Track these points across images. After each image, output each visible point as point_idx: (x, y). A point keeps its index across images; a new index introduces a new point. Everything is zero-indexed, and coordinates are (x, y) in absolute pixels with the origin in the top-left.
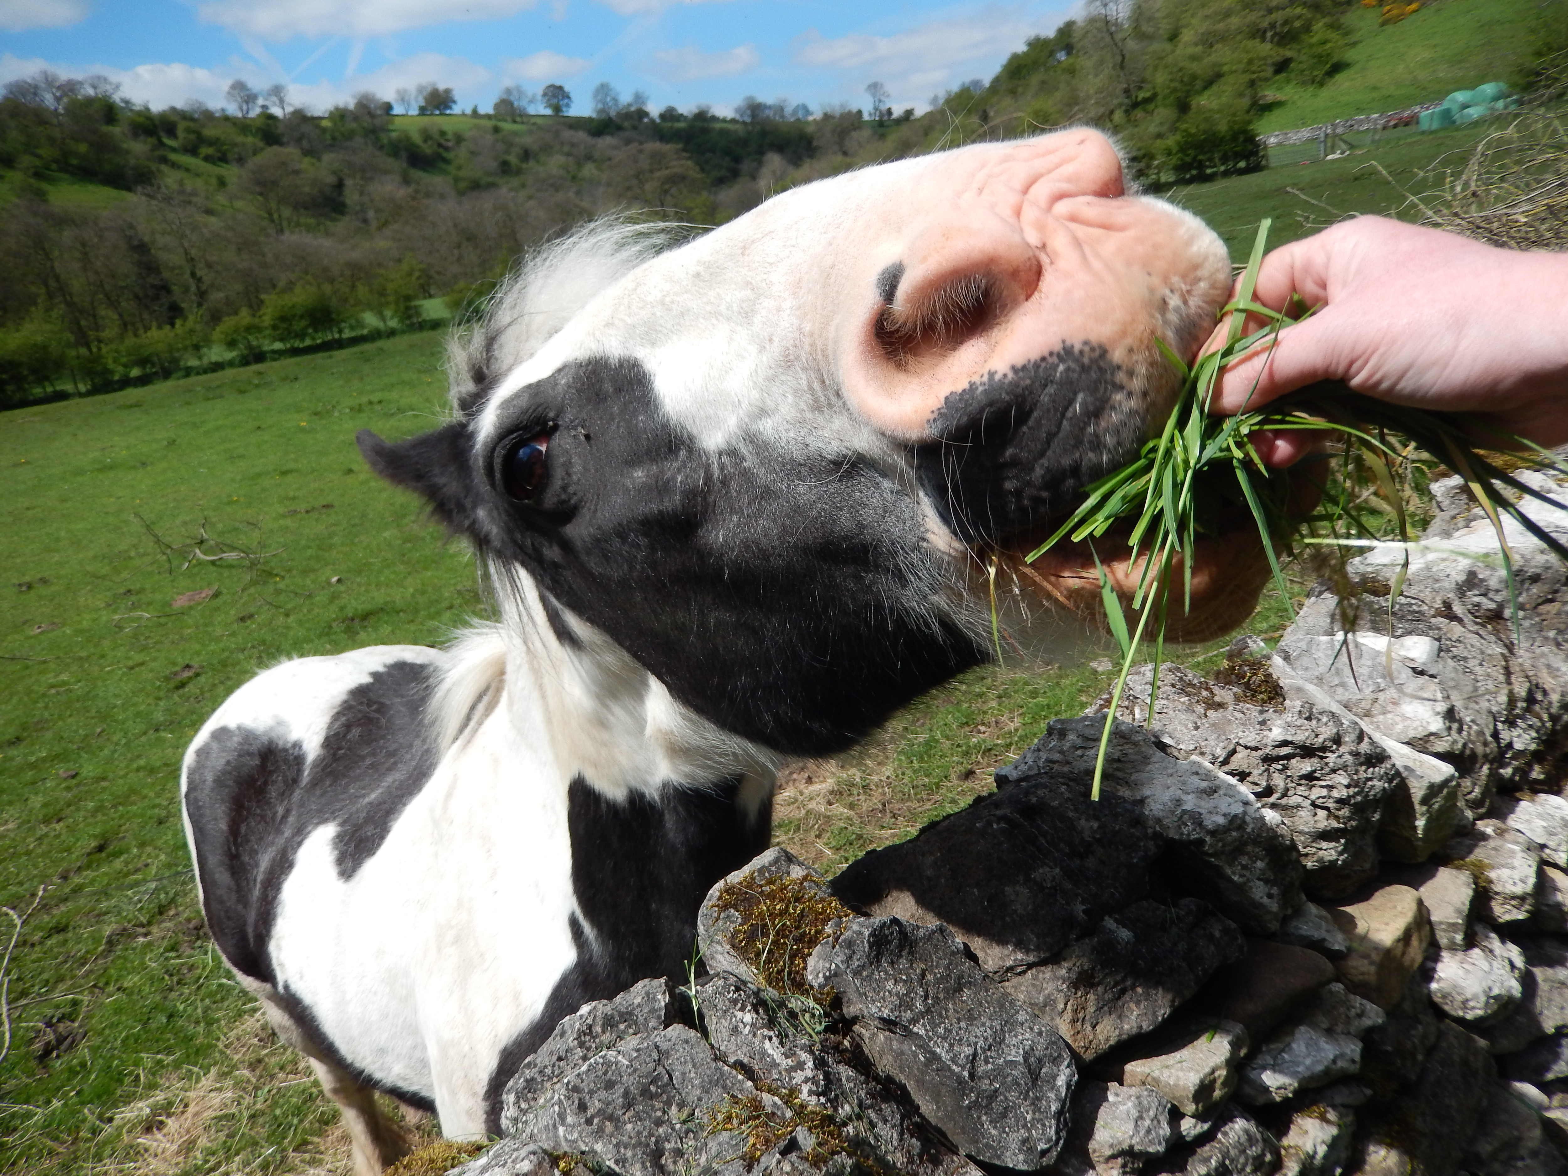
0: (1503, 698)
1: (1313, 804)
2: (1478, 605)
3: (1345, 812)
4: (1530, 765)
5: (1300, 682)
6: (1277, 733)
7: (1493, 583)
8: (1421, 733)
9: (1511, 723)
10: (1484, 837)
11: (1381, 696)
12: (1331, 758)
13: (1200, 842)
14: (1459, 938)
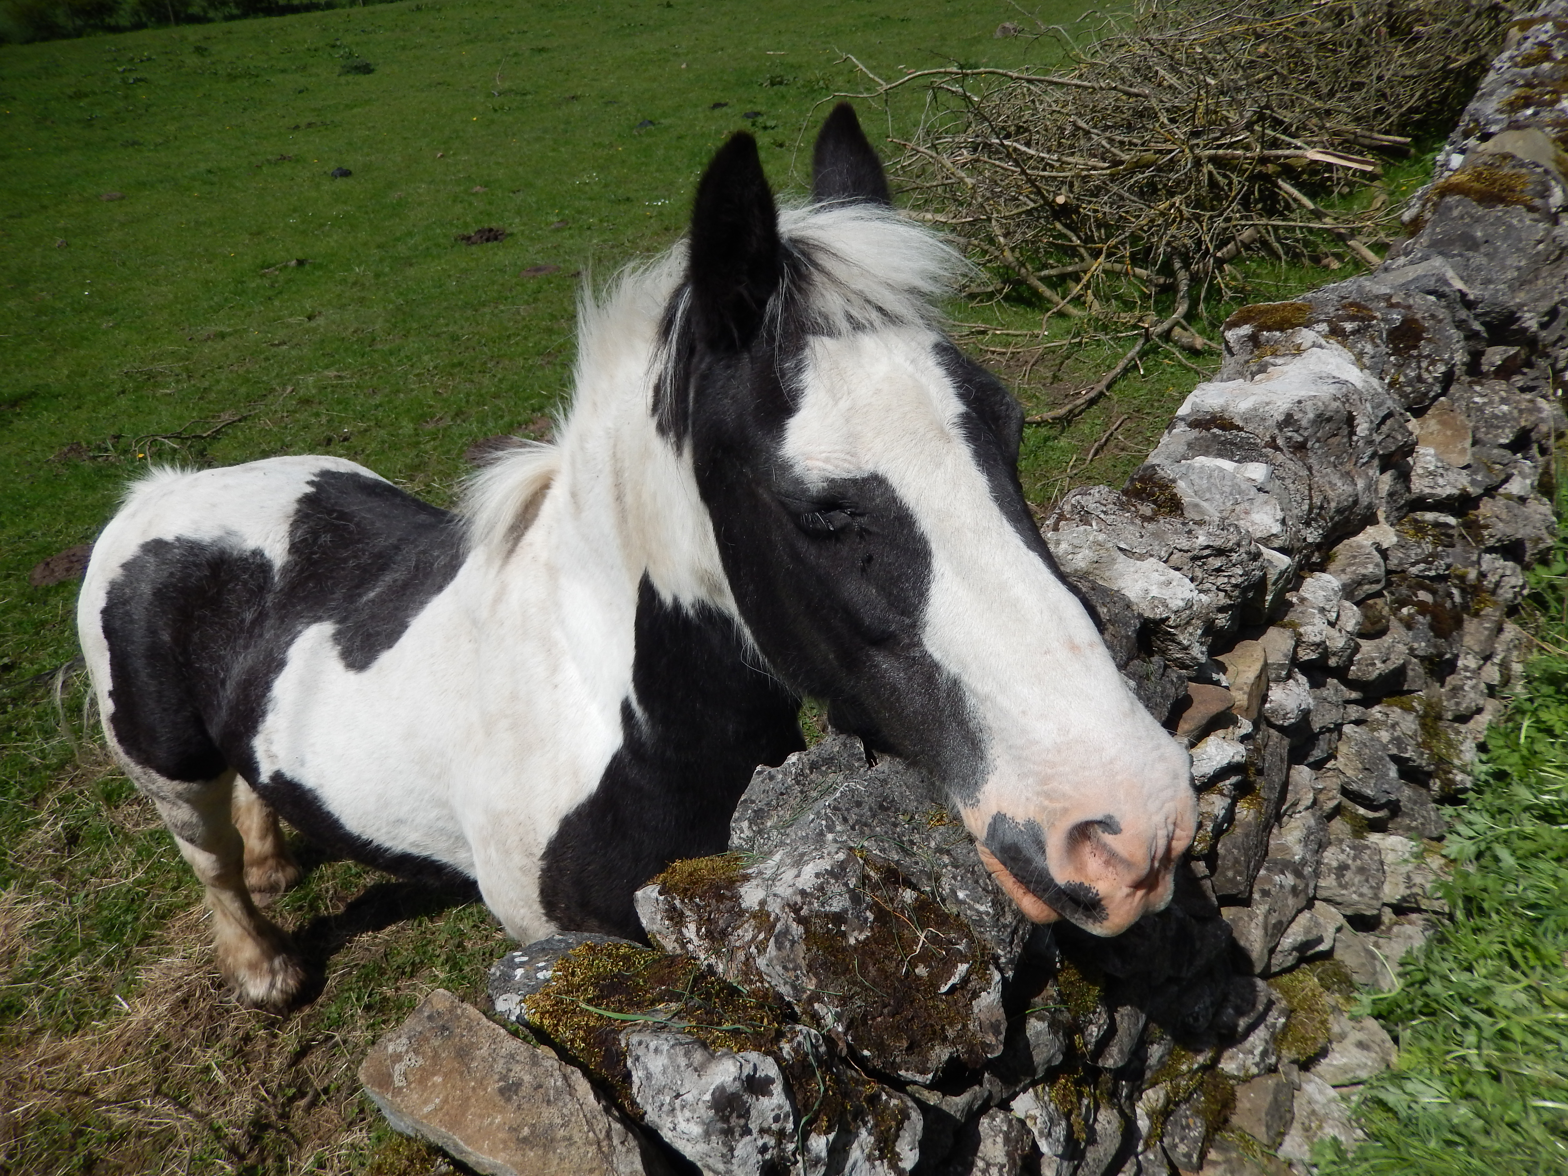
0: (1306, 507)
1: (1218, 589)
2: (1290, 438)
3: (1236, 593)
4: (1313, 553)
5: (1197, 500)
6: (1202, 540)
7: (1304, 423)
8: (1265, 534)
9: (1308, 524)
10: (1291, 605)
11: (1238, 508)
12: (1234, 557)
13: (1168, 618)
14: (1284, 673)
